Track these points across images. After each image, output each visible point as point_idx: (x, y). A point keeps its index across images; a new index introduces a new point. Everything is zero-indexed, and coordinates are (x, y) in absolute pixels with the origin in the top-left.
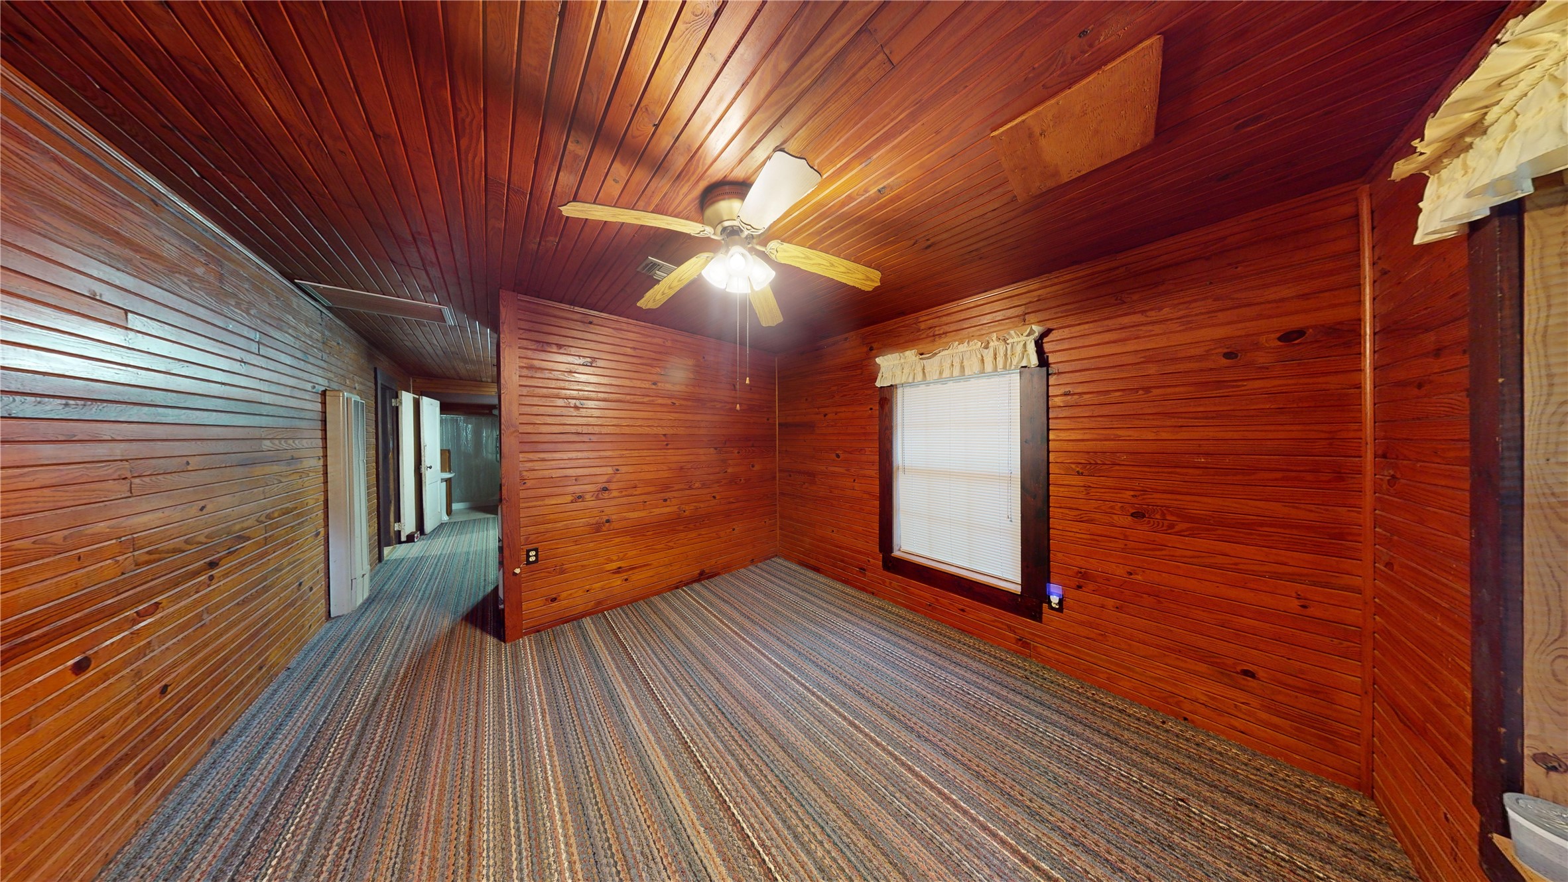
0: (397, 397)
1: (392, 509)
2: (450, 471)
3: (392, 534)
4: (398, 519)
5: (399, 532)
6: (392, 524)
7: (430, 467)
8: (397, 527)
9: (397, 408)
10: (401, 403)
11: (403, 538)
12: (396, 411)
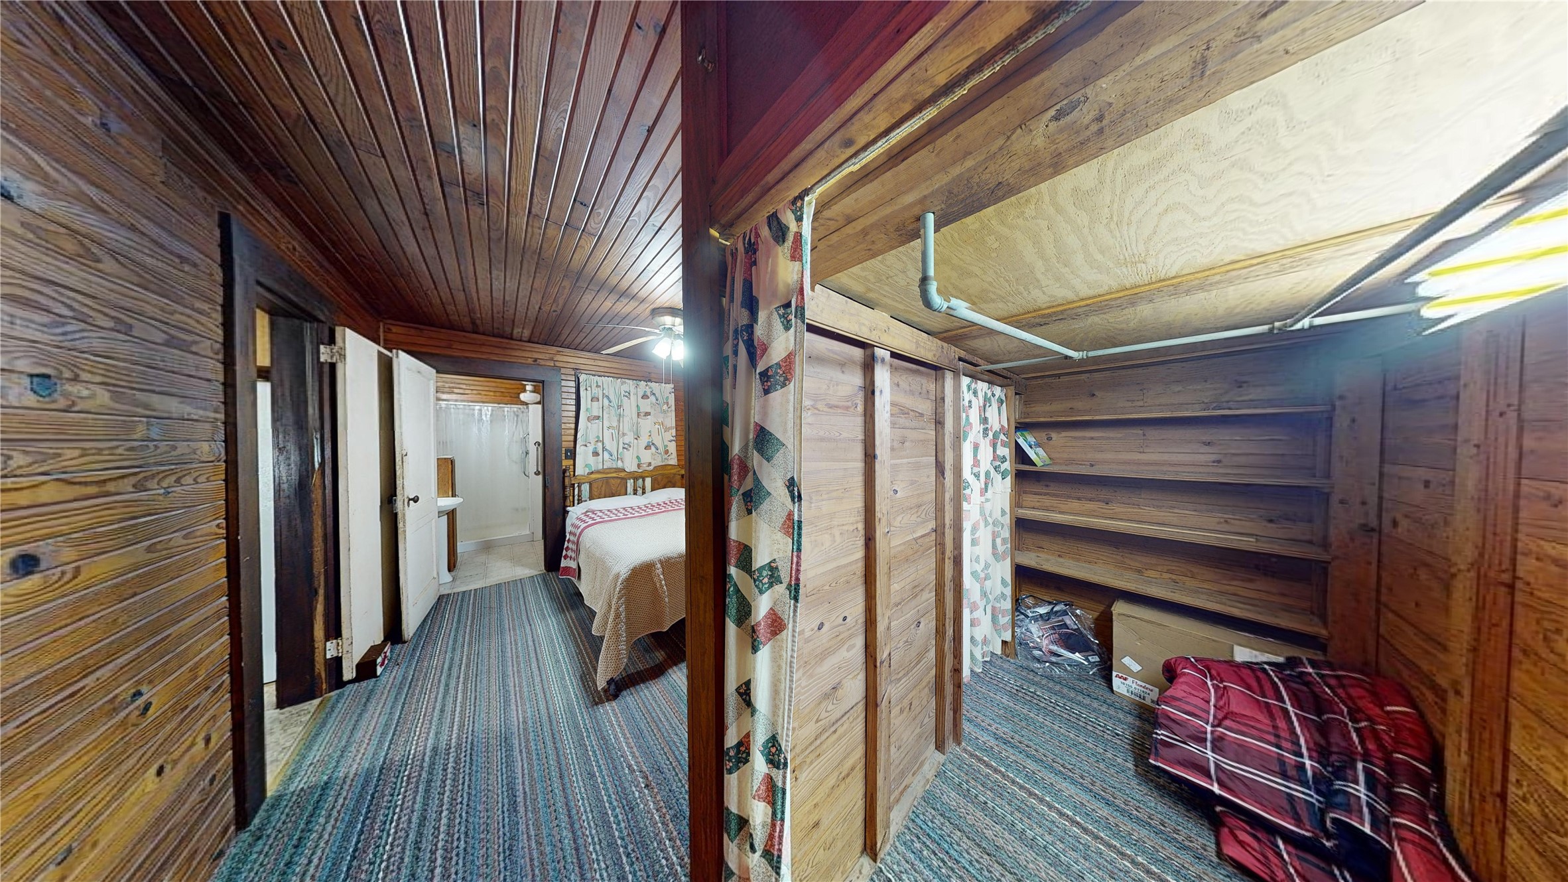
0: (332, 341)
1: (320, 608)
2: (454, 495)
3: (320, 667)
4: (334, 630)
5: (338, 661)
6: (318, 644)
7: (416, 500)
8: (331, 649)
9: (333, 367)
10: (343, 356)
11: (349, 673)
12: (330, 375)
